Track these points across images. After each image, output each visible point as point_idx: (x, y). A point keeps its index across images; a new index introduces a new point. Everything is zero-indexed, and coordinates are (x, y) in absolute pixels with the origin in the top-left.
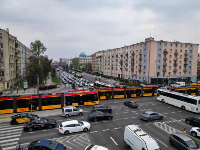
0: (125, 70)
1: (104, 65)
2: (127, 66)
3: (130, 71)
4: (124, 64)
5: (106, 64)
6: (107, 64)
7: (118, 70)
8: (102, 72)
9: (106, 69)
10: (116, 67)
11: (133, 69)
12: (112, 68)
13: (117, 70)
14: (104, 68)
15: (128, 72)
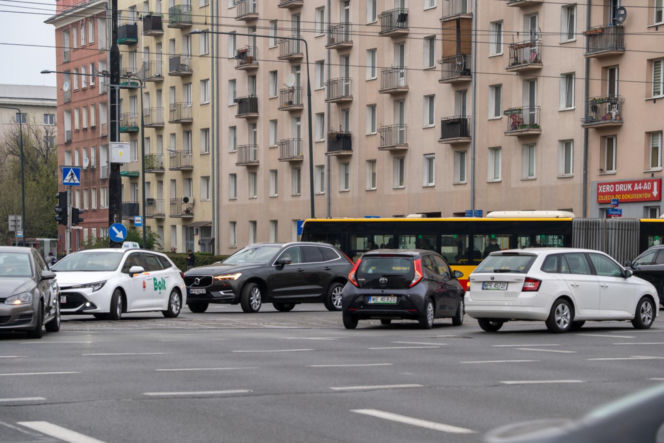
0: (511, 144)
1: (230, 115)
2: (529, 74)
3: (567, 144)
4: (489, 60)
5: (248, 107)
6: (268, 109)
7: (415, 163)
8: (206, 229)
9: (252, 169)
10: (387, 115)
11: (613, 100)
12: (341, 142)
13: (399, 154)
14: (230, 163)
15: (548, 158)
